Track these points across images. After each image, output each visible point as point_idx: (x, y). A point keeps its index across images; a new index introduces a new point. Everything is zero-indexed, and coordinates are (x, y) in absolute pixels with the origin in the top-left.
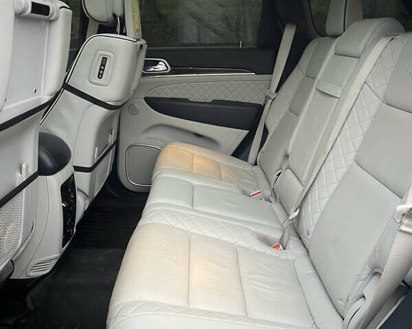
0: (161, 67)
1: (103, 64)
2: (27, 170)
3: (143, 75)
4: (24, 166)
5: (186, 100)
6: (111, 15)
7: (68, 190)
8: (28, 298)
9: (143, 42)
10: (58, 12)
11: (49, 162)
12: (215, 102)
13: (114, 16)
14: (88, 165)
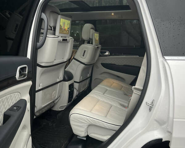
0: (107, 53)
1: (84, 52)
2: (60, 79)
3: (100, 56)
4: (59, 77)
5: (115, 64)
6: (89, 38)
7: (71, 87)
8: (58, 116)
9: (100, 46)
10: (70, 40)
11: (66, 78)
12: (124, 65)
13: (90, 38)
14: (78, 81)
